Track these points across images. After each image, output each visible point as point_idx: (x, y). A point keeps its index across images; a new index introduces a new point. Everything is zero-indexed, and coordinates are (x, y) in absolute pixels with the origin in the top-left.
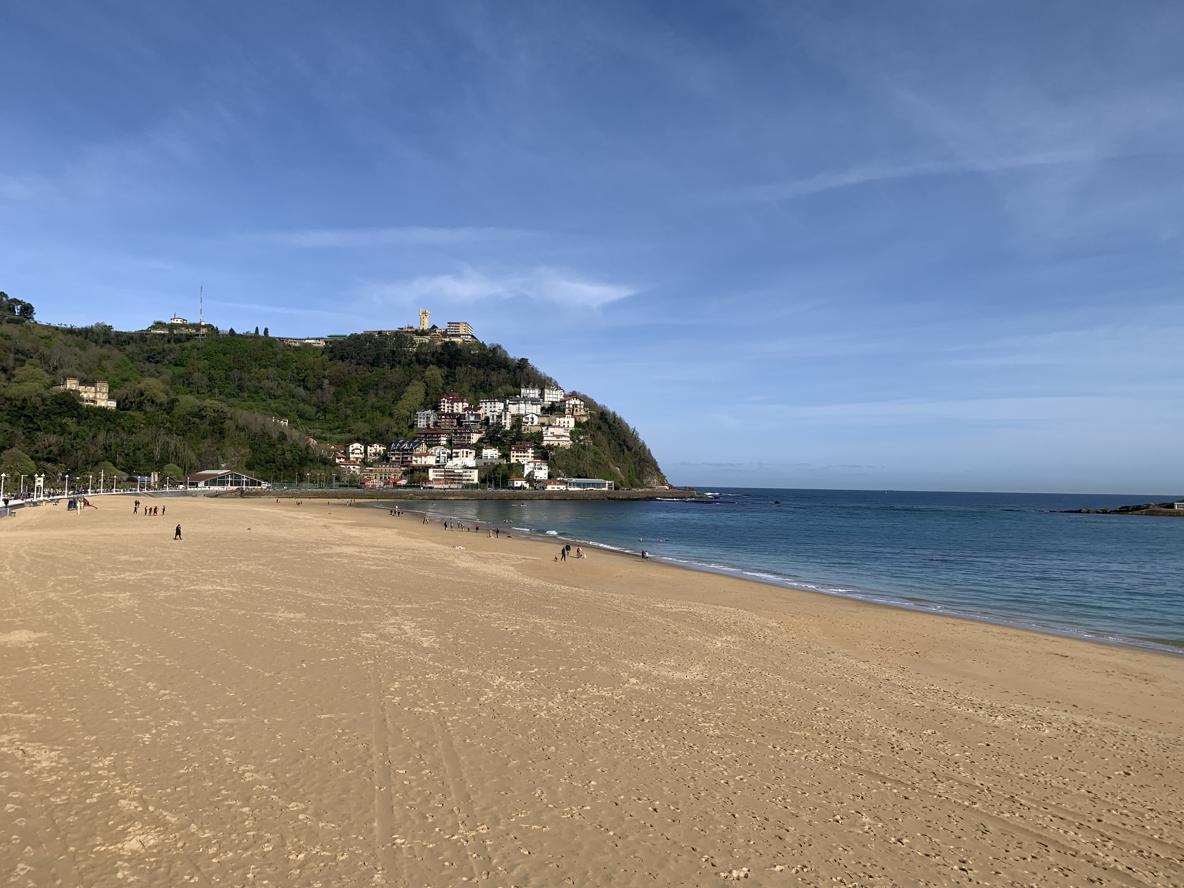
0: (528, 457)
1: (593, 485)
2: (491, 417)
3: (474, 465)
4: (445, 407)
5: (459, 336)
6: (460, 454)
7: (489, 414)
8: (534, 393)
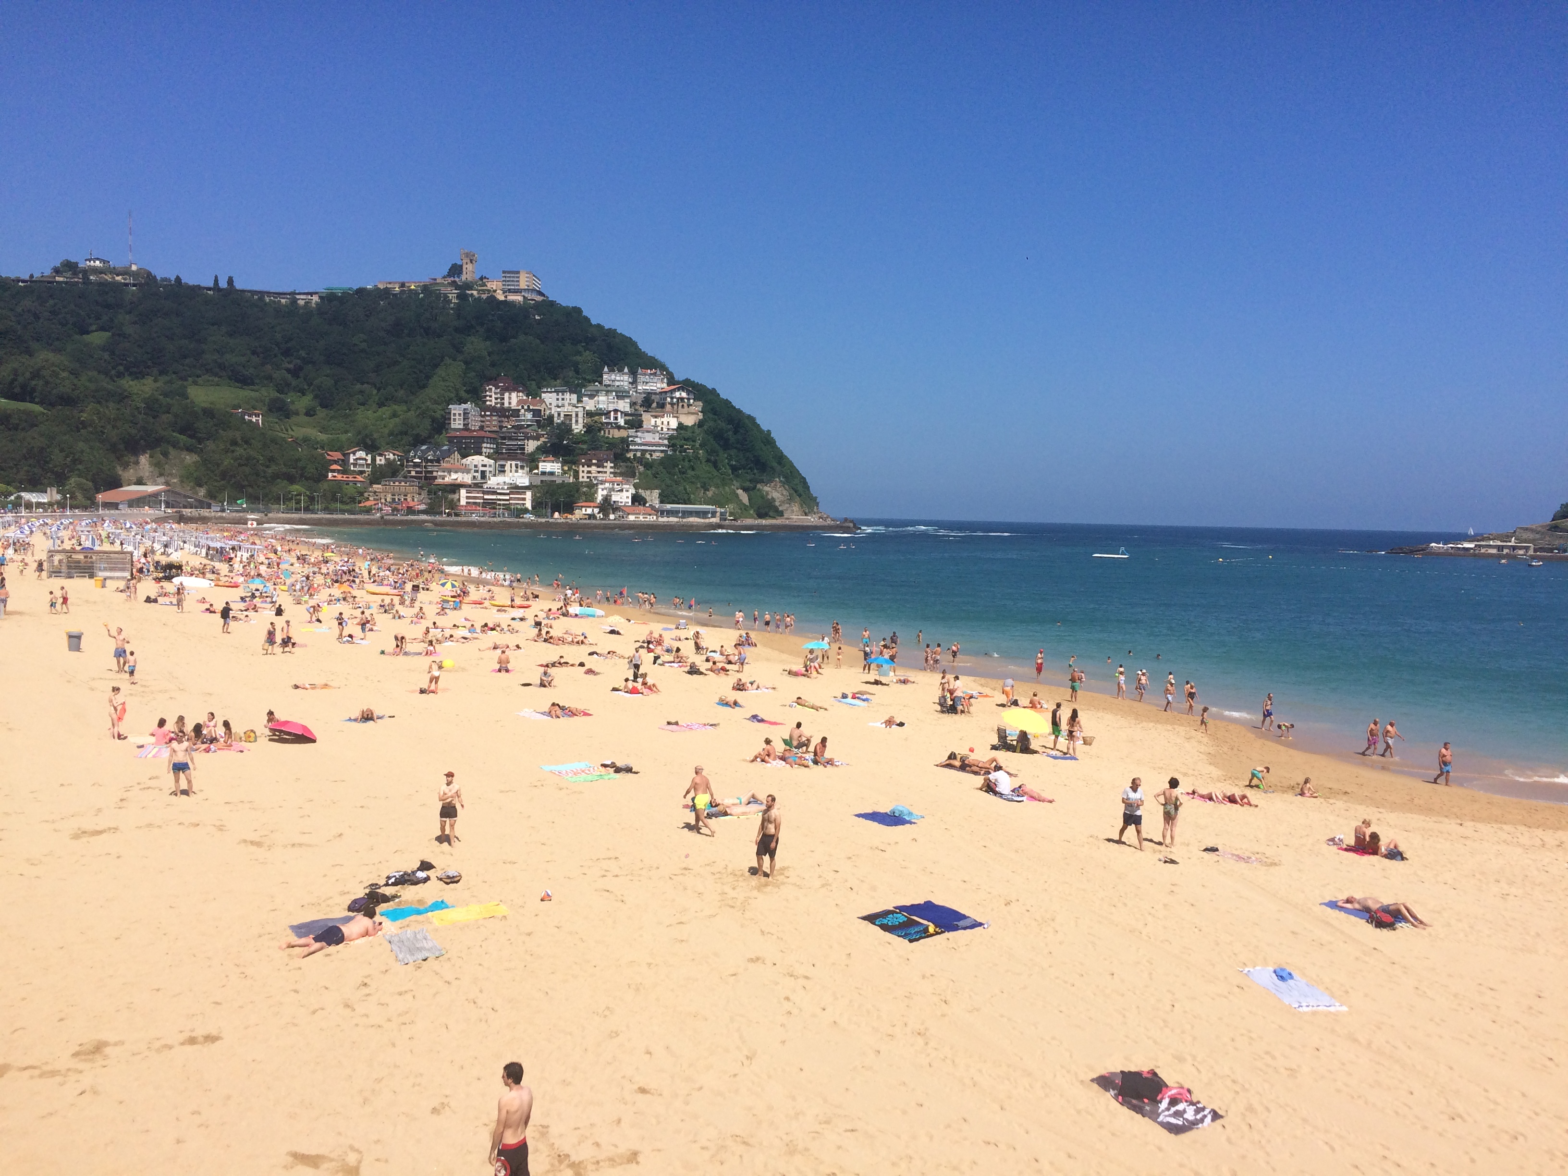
0: (606, 472)
1: (698, 514)
2: (556, 415)
3: (527, 484)
4: (492, 397)
5: (517, 291)
6: (507, 468)
7: (554, 411)
8: (622, 380)
